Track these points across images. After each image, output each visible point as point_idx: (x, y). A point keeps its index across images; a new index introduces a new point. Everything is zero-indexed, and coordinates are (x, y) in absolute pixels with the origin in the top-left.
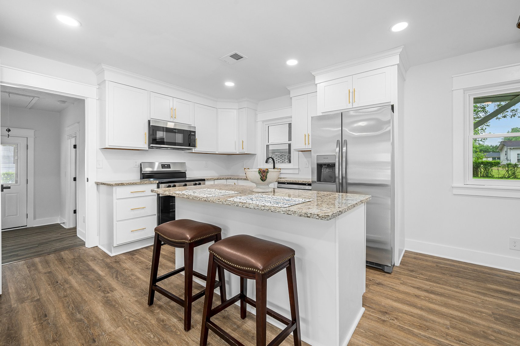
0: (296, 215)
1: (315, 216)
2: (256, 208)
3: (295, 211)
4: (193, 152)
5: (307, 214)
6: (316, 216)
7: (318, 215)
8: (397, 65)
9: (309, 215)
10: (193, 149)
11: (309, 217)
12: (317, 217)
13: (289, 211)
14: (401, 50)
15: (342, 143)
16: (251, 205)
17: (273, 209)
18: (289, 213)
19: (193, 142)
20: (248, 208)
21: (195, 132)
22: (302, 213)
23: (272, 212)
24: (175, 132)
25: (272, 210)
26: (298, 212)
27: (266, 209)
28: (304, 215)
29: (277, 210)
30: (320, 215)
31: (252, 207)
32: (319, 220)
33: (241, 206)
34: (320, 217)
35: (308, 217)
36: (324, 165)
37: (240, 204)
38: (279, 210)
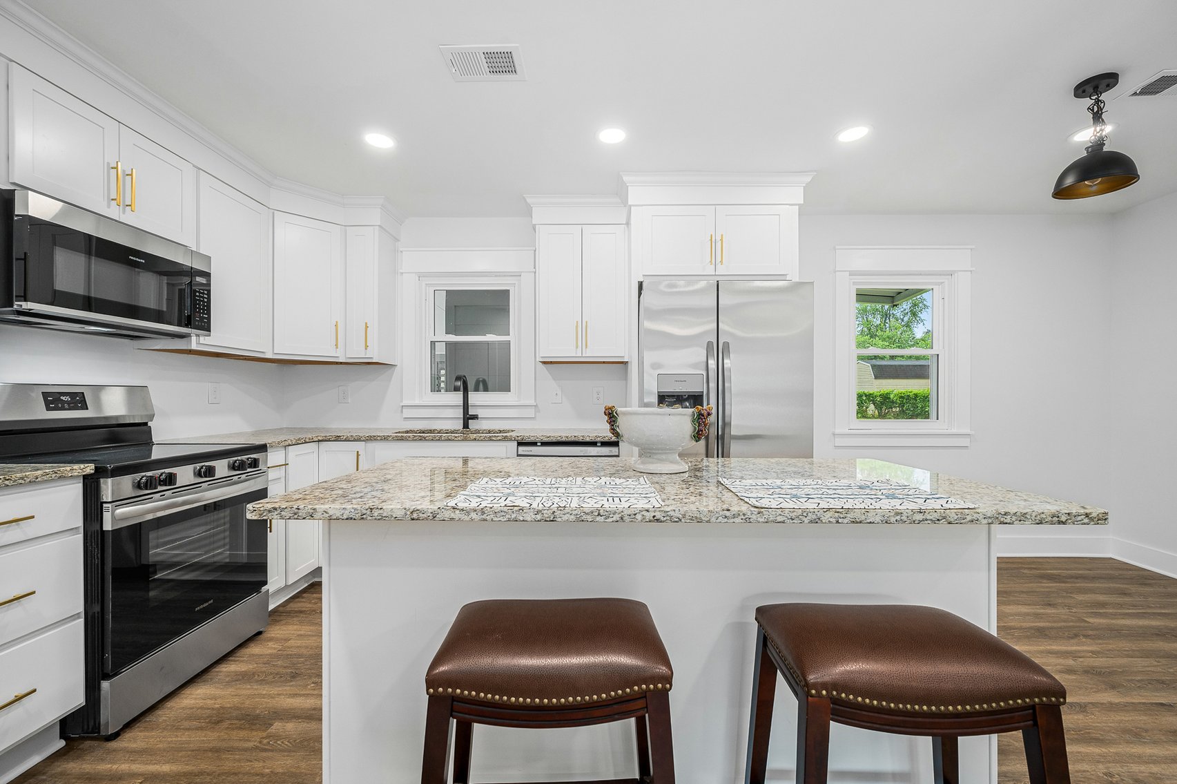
0: (1026, 523)
1: (1079, 518)
2: (893, 520)
3: (1025, 514)
4: (194, 346)
5: (1058, 517)
6: (1083, 517)
7: (1087, 515)
8: (797, 207)
9: (1063, 518)
10: (194, 338)
11: (1064, 523)
12: (1086, 520)
13: (1005, 515)
14: (808, 179)
15: (718, 349)
16: (871, 514)
17: (952, 516)
18: (1005, 521)
19: (203, 313)
20: (861, 522)
21: (207, 275)
22: (1045, 516)
23: (949, 523)
24: (135, 265)
25: (952, 520)
26: (1034, 514)
27: (931, 518)
28: (1050, 519)
29: (969, 518)
30: (1094, 515)
31: (878, 519)
32: (1092, 527)
33: (833, 520)
34: (1092, 519)
35: (1060, 522)
36: (667, 396)
37: (829, 514)
38: (976, 515)
